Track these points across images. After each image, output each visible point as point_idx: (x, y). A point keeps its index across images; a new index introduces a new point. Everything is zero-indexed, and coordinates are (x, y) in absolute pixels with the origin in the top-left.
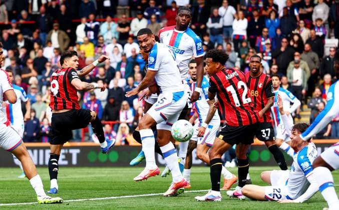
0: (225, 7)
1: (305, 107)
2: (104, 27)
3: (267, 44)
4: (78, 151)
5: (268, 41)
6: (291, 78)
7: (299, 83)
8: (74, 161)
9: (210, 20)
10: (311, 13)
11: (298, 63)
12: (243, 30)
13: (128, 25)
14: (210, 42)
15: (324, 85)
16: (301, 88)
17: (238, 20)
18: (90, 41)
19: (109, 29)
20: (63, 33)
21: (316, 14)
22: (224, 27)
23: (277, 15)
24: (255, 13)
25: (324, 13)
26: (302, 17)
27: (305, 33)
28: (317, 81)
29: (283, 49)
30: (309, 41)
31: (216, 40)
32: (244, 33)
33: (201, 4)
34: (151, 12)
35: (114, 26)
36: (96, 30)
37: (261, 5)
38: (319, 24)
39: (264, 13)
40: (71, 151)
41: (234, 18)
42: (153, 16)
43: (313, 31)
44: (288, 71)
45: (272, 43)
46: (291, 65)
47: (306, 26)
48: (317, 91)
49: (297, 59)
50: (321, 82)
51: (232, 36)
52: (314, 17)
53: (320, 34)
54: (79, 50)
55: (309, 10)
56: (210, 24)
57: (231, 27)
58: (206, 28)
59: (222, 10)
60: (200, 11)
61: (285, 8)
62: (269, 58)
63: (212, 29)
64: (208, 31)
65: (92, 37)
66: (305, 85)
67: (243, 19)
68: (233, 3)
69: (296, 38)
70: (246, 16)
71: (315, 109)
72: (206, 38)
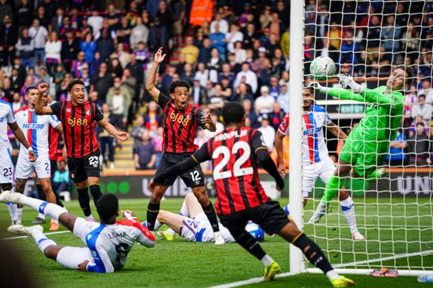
0: (36, 27)
3: (85, 69)
5: (85, 66)
6: (111, 105)
7: (120, 111)
9: (19, 42)
10: (128, 36)
11: (118, 89)
12: (56, 53)
16: (121, 116)
17: (51, 41)
21: (135, 37)
22: (35, 49)
23: (93, 38)
24: (69, 35)
25: (143, 36)
26: (120, 39)
27: (124, 58)
28: (137, 108)
29: (101, 75)
30: (129, 66)
31: (27, 64)
32: (58, 57)
33: (8, 23)
37: (75, 25)
39: (78, 34)
41: (46, 40)
43: (133, 55)
44: (108, 98)
45: (89, 68)
46: (111, 91)
49: (117, 85)
51: (44, 59)
52: (133, 41)
53: (143, 57)
55: (127, 32)
56: (19, 46)
57: (43, 49)
58: (15, 50)
59: (32, 31)
60: (7, 32)
61: (101, 30)
62: (87, 84)
63: (22, 52)
64: (18, 54)
66: (126, 113)
67: (56, 40)
68: (45, 23)
69: (115, 63)
70: (59, 38)
71: (138, 139)
72: (17, 61)
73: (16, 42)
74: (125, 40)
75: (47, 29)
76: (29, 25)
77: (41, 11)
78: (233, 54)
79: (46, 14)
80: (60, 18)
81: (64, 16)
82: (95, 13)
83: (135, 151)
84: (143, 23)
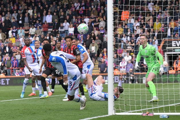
0: (65, 23)
1: (96, 61)
2: (19, 31)
3: (82, 37)
4: (9, 79)
5: (82, 36)
6: (91, 50)
7: (94, 52)
8: (8, 84)
9: (60, 28)
10: (98, 25)
11: (94, 44)
12: (73, 32)
13: (28, 30)
14: (60, 37)
15: (103, 52)
16: (95, 54)
17: (71, 28)
18: (14, 37)
19: (21, 32)
20: (3, 33)
21: (101, 25)
22: (65, 30)
24: (77, 25)
25: (104, 25)
26: (95, 26)
27: (96, 33)
28: (101, 51)
29: (88, 39)
30: (98, 35)
31: (62, 36)
32: (73, 33)
33: (56, 22)
34: (37, 25)
35: (23, 31)
36: (16, 32)
38: (102, 29)
40: (6, 79)
41: (69, 27)
42: (38, 27)
43: (99, 32)
44: (90, 47)
45: (83, 37)
46: (91, 45)
47: (96, 30)
48: (101, 55)
49: (93, 42)
50: (103, 51)
51: (68, 34)
52: (100, 26)
53: (103, 32)
54: (9, 40)
56: (60, 30)
57: (68, 30)
58: (58, 31)
59: (64, 24)
60: (56, 25)
61: (89, 23)
62: (83, 42)
63: (60, 31)
64: (59, 32)
65: (15, 35)
66: (97, 53)
67: (72, 28)
68: (69, 21)
69: (93, 34)
70: (73, 26)
71: (100, 62)
72: (58, 35)
73: (59, 28)
74: (97, 26)
75: (70, 23)
76: (63, 22)
77: (68, 17)
78: (136, 31)
79: (69, 18)
80: (74, 19)
81: (76, 18)
82: (86, 17)
83: (99, 67)
84: (104, 20)
